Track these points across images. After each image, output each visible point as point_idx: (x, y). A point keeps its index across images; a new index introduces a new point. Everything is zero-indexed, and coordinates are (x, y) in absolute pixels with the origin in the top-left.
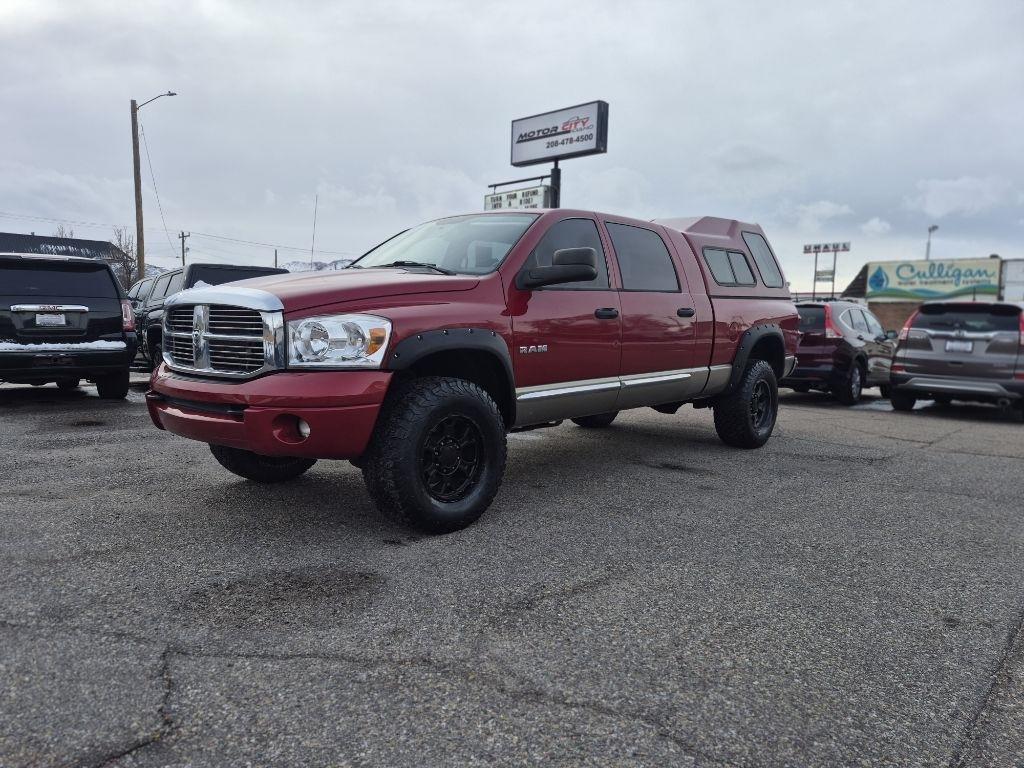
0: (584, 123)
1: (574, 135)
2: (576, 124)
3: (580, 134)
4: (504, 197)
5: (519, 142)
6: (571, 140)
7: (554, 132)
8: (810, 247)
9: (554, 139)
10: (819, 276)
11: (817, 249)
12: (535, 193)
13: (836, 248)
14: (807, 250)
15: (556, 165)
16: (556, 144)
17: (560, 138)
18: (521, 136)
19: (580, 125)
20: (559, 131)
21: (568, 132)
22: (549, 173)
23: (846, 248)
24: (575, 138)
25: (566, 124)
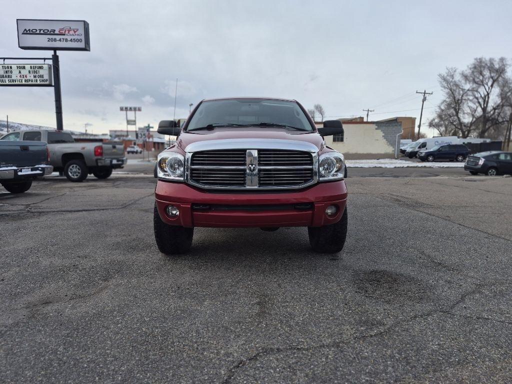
0: (75, 32)
1: (69, 38)
2: (69, 31)
3: (73, 37)
4: (14, 67)
5: (23, 34)
6: (66, 40)
7: (53, 33)
8: (123, 108)
9: (54, 37)
10: (129, 122)
11: (126, 108)
12: (41, 68)
13: (135, 109)
14: (122, 109)
15: (55, 53)
16: (55, 40)
17: (58, 37)
18: (25, 30)
19: (72, 32)
20: (56, 32)
21: (64, 35)
22: (51, 57)
23: (140, 110)
24: (69, 39)
25: (62, 29)
